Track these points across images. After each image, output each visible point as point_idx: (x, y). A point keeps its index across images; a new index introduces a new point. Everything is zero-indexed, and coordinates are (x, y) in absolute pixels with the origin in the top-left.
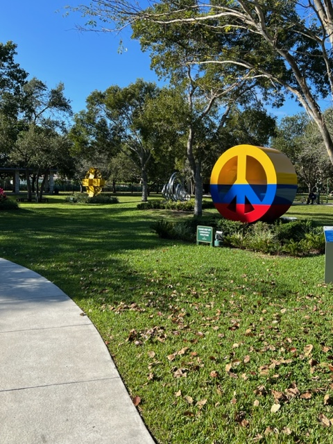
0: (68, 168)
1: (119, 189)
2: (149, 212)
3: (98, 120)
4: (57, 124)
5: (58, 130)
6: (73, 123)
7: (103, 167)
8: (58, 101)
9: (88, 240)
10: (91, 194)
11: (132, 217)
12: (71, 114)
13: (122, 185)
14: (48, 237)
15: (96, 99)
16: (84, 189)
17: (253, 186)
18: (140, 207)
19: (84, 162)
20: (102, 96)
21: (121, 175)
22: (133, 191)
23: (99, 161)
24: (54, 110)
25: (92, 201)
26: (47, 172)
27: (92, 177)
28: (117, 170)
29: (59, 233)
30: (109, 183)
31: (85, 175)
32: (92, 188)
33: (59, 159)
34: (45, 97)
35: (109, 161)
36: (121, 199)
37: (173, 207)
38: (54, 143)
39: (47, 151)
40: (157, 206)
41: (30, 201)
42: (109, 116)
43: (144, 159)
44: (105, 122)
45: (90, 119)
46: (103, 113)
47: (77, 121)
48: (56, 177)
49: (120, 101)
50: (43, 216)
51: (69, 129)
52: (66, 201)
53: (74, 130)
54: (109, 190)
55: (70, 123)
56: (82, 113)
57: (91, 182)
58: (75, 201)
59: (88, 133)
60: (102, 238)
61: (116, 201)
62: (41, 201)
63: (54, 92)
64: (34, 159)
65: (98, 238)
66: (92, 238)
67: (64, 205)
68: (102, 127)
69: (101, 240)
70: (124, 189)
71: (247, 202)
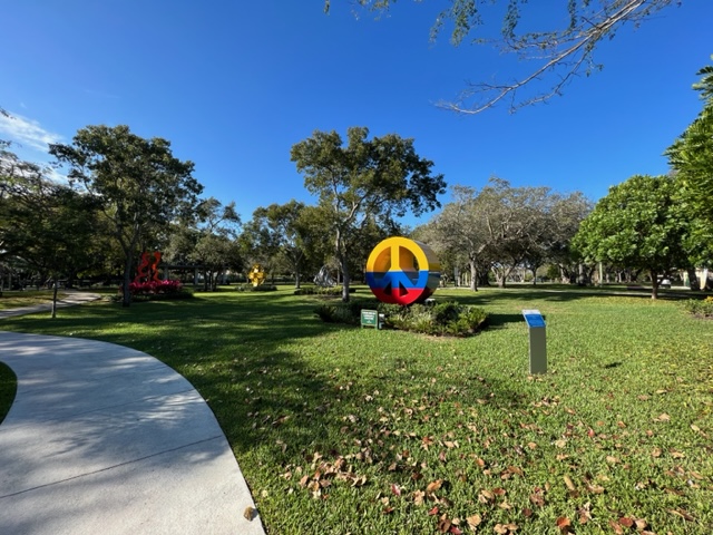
0: (238, 265)
1: (276, 280)
2: (305, 297)
3: (262, 228)
4: (229, 231)
5: (230, 237)
6: (242, 231)
7: (264, 264)
8: (231, 215)
9: (255, 327)
10: (255, 284)
11: (291, 302)
12: (241, 224)
13: (278, 277)
14: (214, 325)
15: (261, 213)
16: (250, 281)
17: (406, 273)
18: (296, 293)
19: (250, 260)
20: (265, 211)
21: (278, 270)
22: (287, 281)
23: (262, 259)
24: (228, 221)
25: (256, 290)
26: (220, 268)
27: (256, 271)
28: (275, 266)
29: (226, 320)
30: (269, 277)
31: (251, 270)
32: (256, 280)
33: (231, 258)
34: (220, 211)
35: (269, 259)
36: (279, 287)
37: (324, 293)
38: (226, 246)
39: (221, 252)
40: (311, 292)
41: (206, 291)
42: (270, 225)
43: (298, 257)
44: (267, 230)
45: (256, 228)
46: (266, 224)
47: (246, 229)
48: (228, 272)
49: (279, 215)
50: (214, 303)
51: (238, 235)
52: (236, 290)
53: (243, 236)
54: (269, 281)
55: (240, 231)
56: (249, 223)
57: (255, 275)
58: (242, 290)
59: (254, 238)
60: (268, 324)
61: (275, 289)
62: (215, 290)
63: (227, 208)
64: (209, 258)
65: (263, 325)
66: (258, 325)
67: (233, 294)
68: (265, 234)
69: (267, 327)
70: (280, 280)
71: (401, 286)
